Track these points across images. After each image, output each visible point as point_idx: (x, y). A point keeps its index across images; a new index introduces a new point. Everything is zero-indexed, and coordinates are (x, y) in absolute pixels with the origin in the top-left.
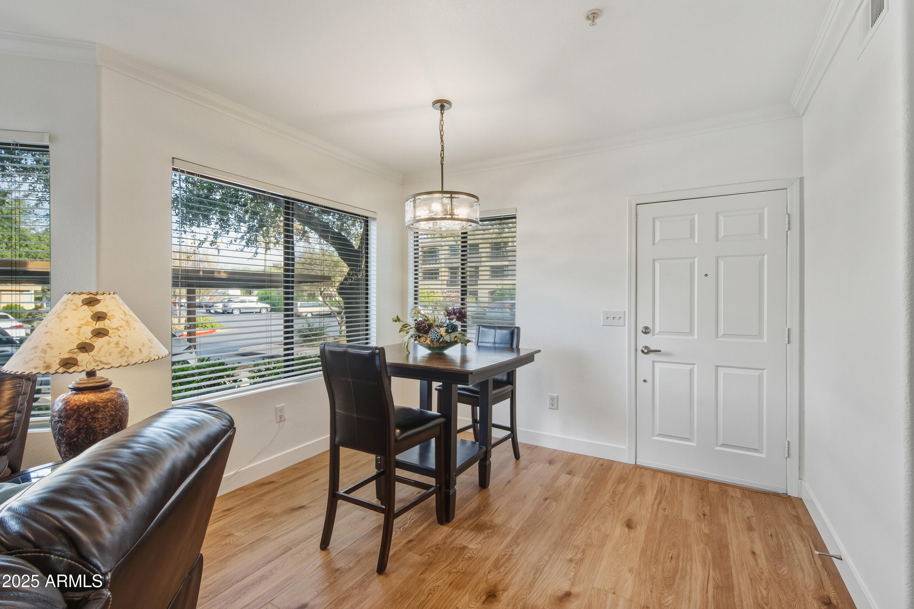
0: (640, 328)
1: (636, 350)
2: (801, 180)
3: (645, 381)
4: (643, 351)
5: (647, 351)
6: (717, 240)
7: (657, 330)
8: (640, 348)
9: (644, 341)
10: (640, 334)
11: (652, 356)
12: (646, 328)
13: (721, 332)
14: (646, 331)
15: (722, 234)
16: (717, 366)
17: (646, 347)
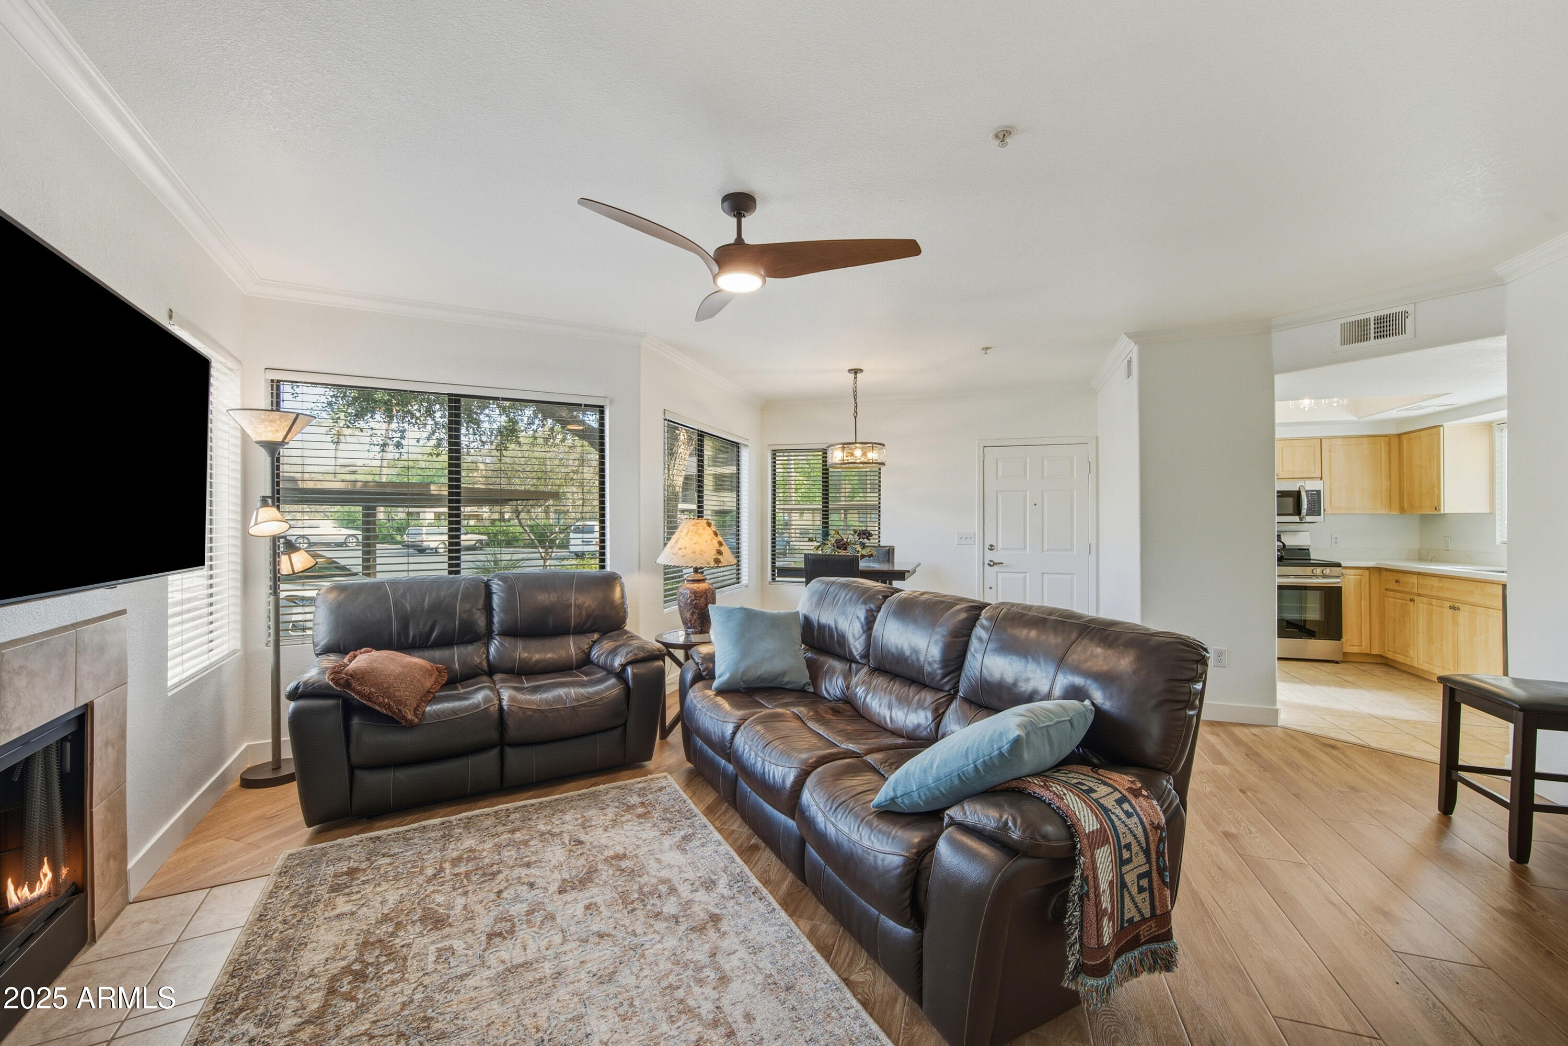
0: (987, 546)
1: (984, 563)
2: (1097, 437)
3: (991, 588)
4: (989, 564)
5: (992, 564)
6: (1043, 478)
7: (1000, 546)
8: (987, 562)
9: (990, 556)
10: (987, 550)
11: (996, 568)
12: (991, 546)
13: (1046, 548)
14: (991, 548)
15: (1046, 474)
16: (1043, 573)
17: (991, 561)
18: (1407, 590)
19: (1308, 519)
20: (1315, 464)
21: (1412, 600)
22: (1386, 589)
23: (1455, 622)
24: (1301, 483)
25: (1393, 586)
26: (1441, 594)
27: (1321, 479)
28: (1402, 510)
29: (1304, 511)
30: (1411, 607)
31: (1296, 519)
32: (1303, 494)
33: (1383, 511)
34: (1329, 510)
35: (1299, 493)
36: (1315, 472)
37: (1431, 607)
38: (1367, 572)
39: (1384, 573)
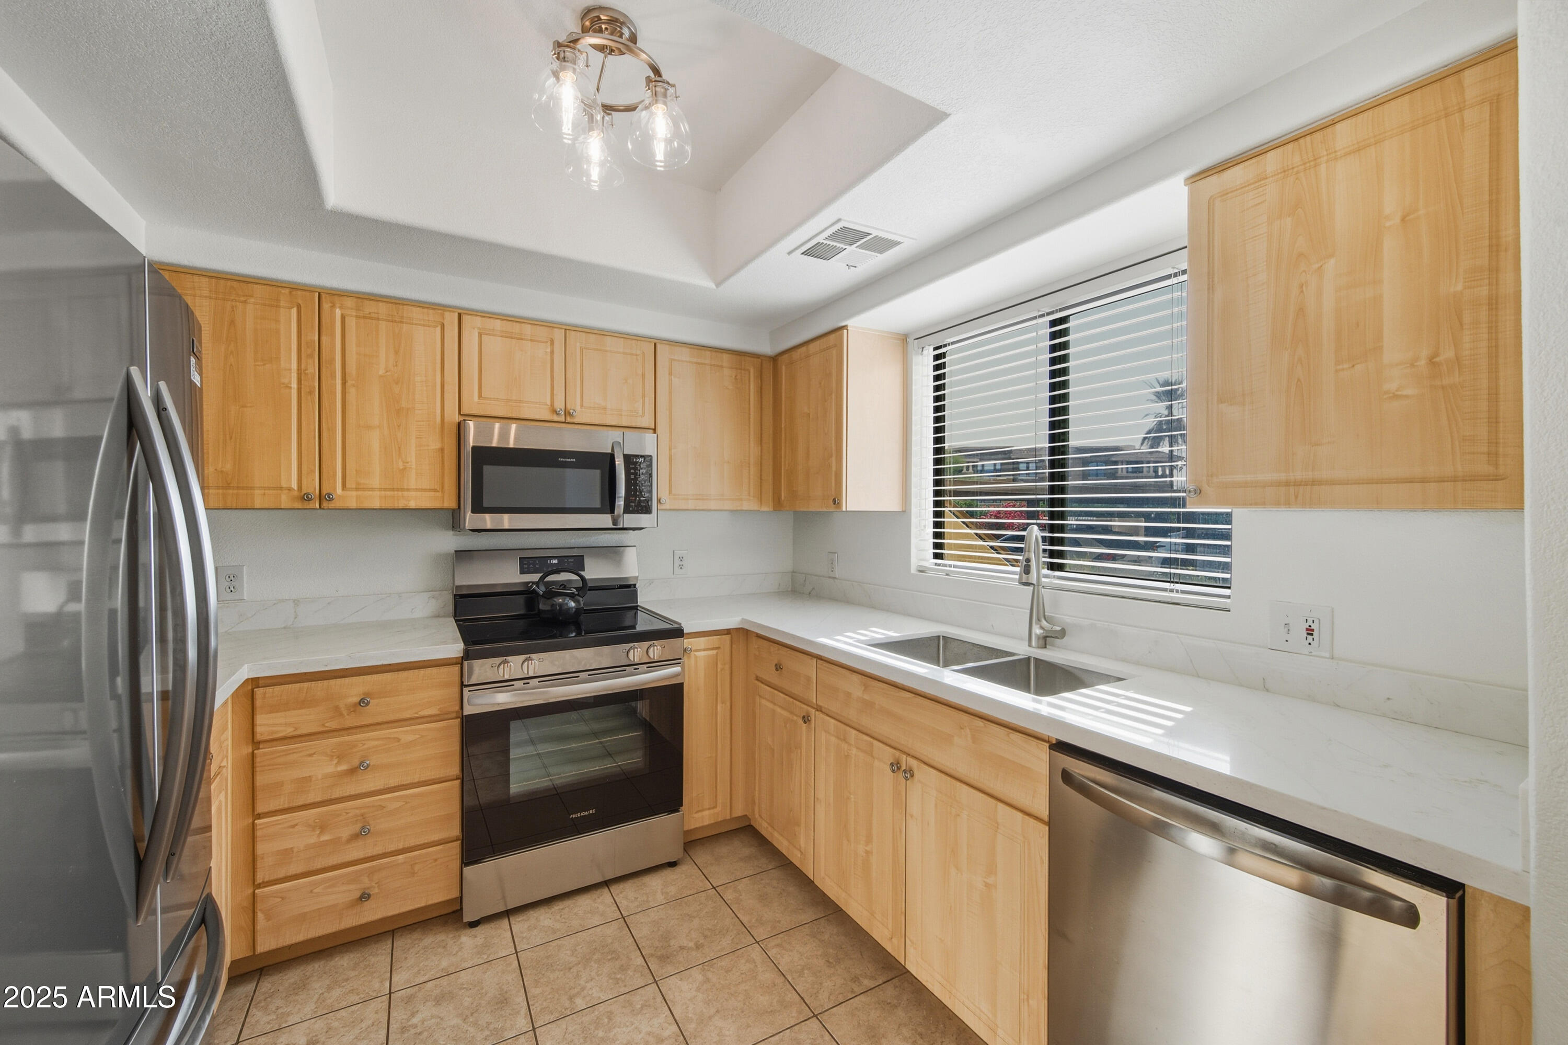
18: (797, 690)
19: (629, 520)
20: (644, 396)
21: (806, 719)
22: (758, 679)
23: (901, 805)
24: (616, 435)
25: (770, 675)
26: (866, 721)
27: (655, 431)
28: (778, 505)
29: (620, 503)
30: (804, 733)
31: (605, 520)
32: (619, 463)
33: (750, 505)
34: (668, 503)
35: (612, 457)
36: (643, 415)
37: (845, 746)
38: (728, 637)
39: (755, 644)
